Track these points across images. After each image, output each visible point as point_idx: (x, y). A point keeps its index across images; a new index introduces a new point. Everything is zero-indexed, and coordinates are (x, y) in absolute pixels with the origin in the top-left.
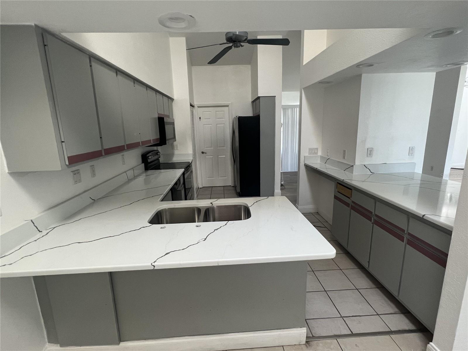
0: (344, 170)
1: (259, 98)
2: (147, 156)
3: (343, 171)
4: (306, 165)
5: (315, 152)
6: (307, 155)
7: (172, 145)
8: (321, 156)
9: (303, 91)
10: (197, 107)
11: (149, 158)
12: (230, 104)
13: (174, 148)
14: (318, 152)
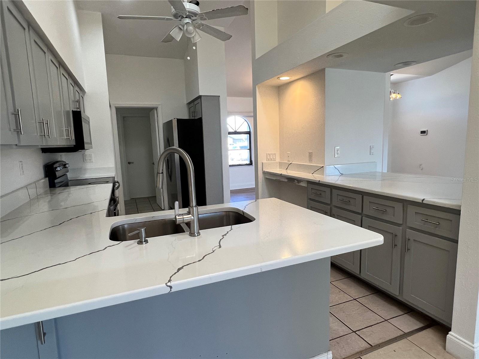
0: (312, 174)
1: (200, 97)
2: (55, 166)
4: (265, 173)
5: (273, 157)
6: (265, 161)
7: (84, 156)
8: (279, 162)
9: (257, 88)
10: (114, 107)
11: (56, 171)
12: (159, 105)
13: (85, 160)
14: (275, 158)
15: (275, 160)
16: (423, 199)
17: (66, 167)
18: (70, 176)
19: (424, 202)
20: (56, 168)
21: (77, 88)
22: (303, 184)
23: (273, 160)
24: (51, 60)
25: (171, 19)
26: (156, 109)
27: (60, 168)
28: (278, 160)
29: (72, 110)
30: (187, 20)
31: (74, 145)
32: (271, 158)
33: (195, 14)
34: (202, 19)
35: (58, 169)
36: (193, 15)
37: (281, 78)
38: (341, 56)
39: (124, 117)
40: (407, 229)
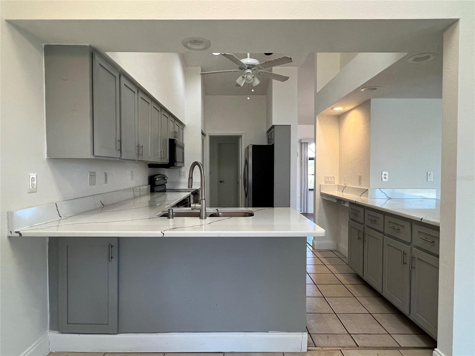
1: (273, 127)
2: (155, 177)
3: (359, 197)
4: (322, 194)
5: (331, 180)
6: (323, 183)
7: (180, 172)
8: (338, 185)
9: (317, 118)
10: (208, 136)
11: (156, 181)
12: (243, 134)
13: (181, 176)
14: (334, 181)
15: (333, 183)
16: (421, 218)
17: (165, 179)
18: (168, 186)
19: (422, 221)
20: (156, 178)
21: (177, 123)
22: (347, 205)
23: (332, 183)
24: (154, 107)
25: (237, 71)
26: (241, 136)
27: (159, 179)
28: (337, 183)
29: (169, 139)
30: (249, 71)
31: (168, 163)
32: (330, 181)
33: (254, 66)
34: (259, 68)
35: (157, 179)
36: (252, 66)
37: (335, 109)
38: (375, 89)
39: (219, 144)
40: (413, 248)
